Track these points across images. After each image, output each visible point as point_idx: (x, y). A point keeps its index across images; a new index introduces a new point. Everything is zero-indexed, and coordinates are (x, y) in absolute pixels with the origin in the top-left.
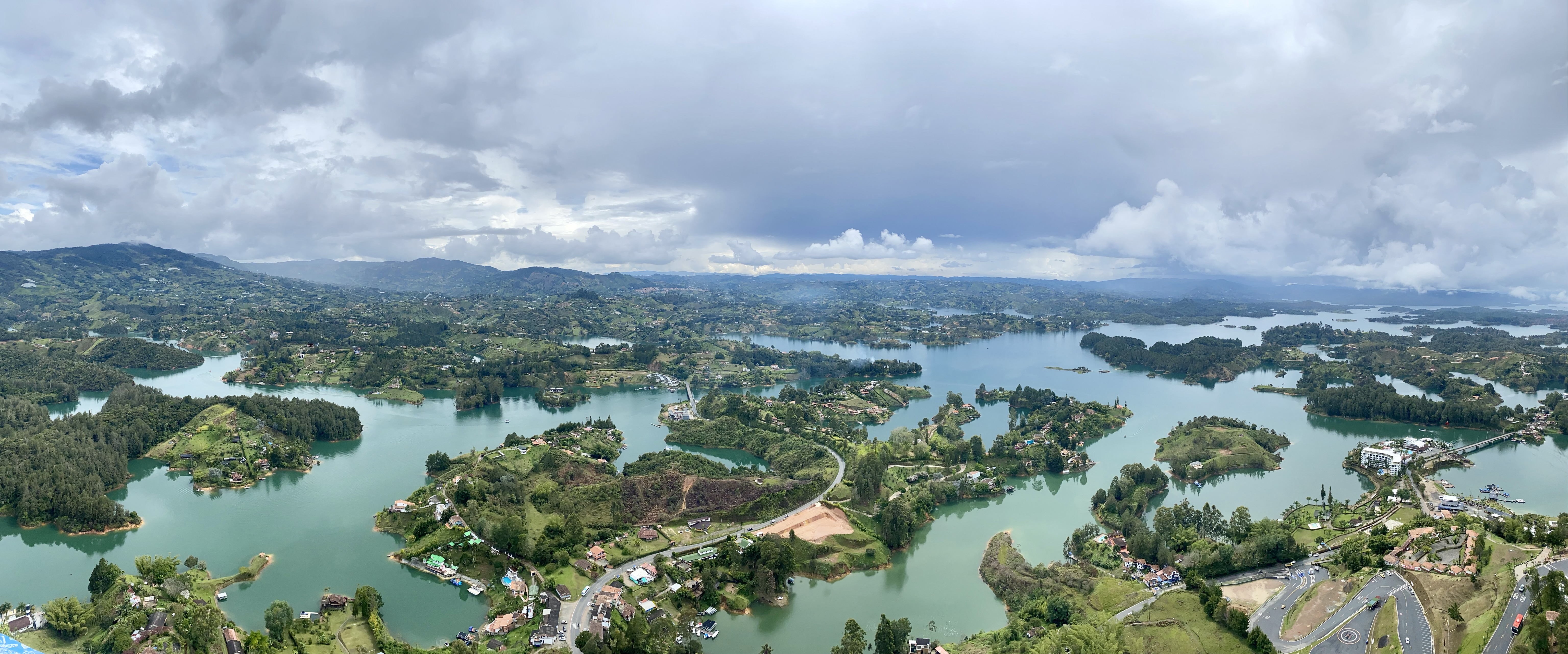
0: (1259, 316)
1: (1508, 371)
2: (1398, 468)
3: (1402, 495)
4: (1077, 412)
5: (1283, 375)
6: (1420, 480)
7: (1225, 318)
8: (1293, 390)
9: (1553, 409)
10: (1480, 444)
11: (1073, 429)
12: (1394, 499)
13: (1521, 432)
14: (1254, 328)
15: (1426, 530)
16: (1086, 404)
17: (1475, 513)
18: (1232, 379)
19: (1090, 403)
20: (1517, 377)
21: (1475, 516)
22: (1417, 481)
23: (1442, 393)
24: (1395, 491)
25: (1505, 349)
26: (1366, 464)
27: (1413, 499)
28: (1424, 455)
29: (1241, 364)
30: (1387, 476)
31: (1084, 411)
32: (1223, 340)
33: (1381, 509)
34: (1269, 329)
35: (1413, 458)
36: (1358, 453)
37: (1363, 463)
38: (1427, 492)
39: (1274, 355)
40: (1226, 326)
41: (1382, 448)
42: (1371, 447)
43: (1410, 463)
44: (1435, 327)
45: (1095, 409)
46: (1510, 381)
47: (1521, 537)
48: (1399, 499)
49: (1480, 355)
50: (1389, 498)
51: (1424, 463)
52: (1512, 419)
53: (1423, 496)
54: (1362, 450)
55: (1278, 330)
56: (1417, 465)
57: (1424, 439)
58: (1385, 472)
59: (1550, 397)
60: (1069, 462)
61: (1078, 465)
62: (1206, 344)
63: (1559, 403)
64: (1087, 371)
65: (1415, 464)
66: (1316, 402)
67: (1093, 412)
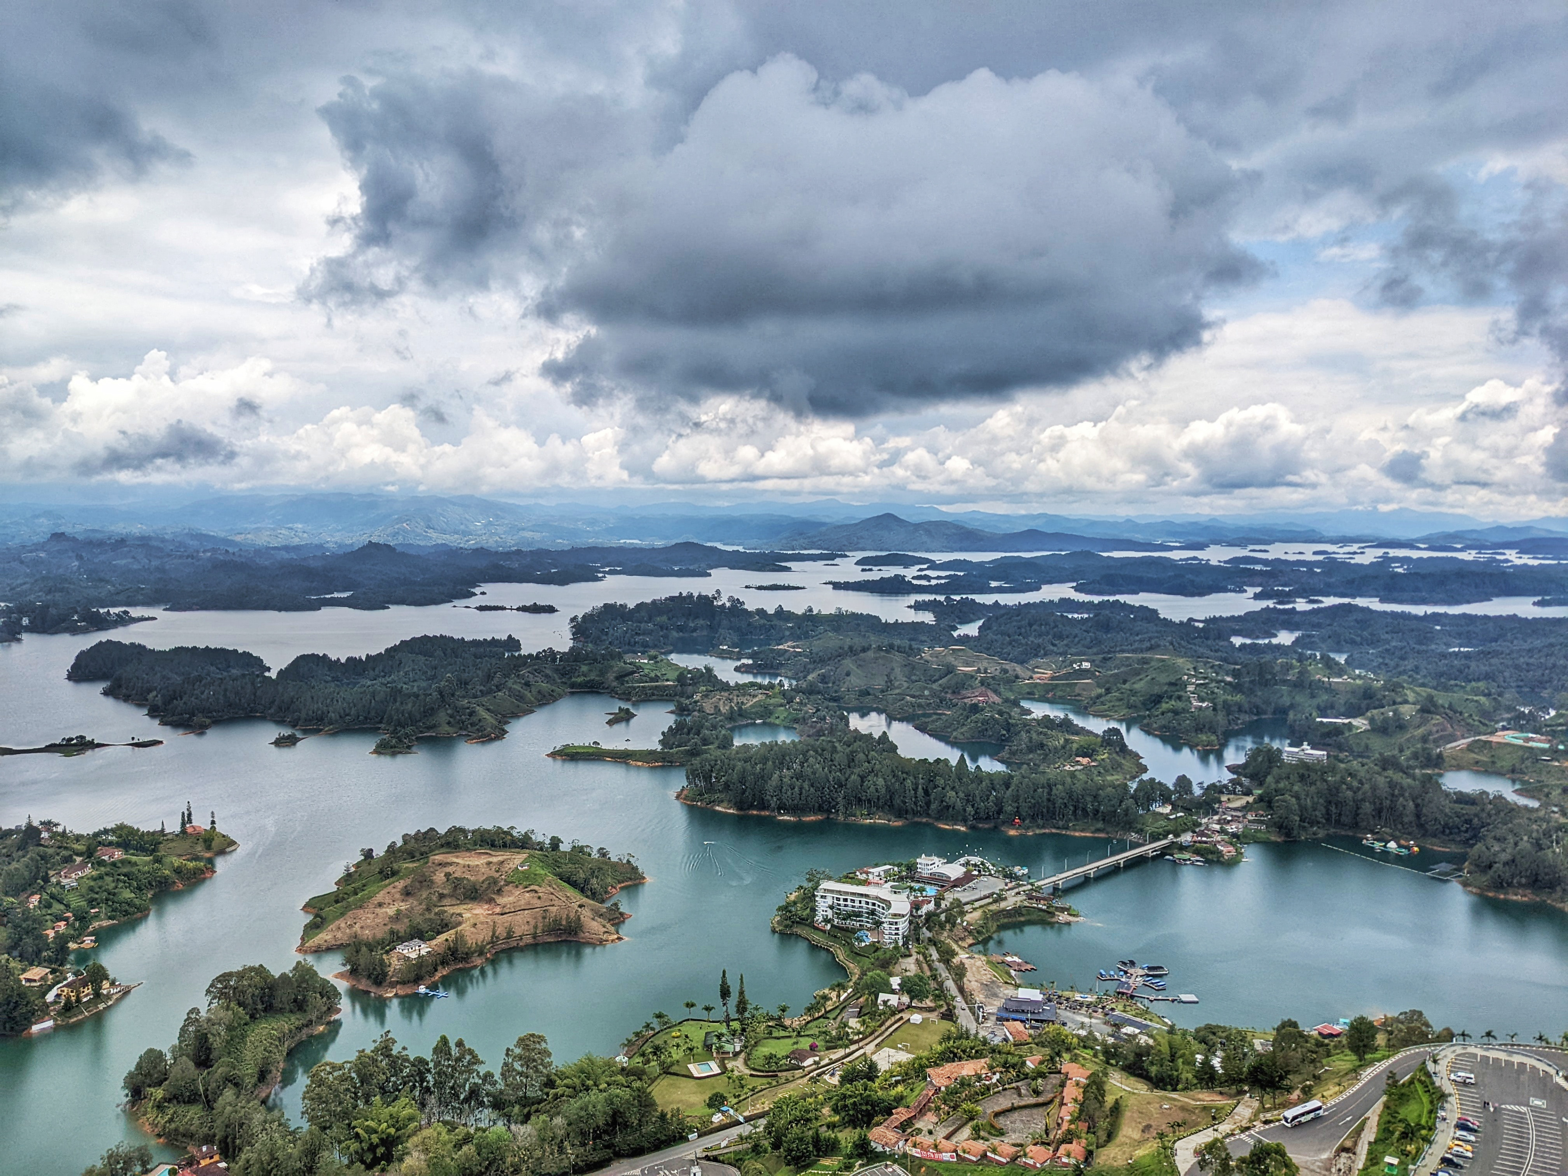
0: (563, 579)
1: (1157, 700)
2: (903, 926)
3: (912, 988)
4: (68, 860)
5: (624, 717)
6: (954, 954)
7: (477, 590)
8: (652, 753)
9: (1261, 784)
10: (1091, 868)
11: (57, 907)
12: (894, 1000)
13: (1187, 838)
14: (551, 610)
15: (968, 1068)
16: (97, 835)
17: (1082, 1026)
18: (500, 734)
19: (106, 832)
20: (1176, 712)
21: (1083, 1033)
22: (947, 956)
23: (1004, 754)
24: (895, 982)
25: (1151, 648)
26: (827, 920)
27: (937, 997)
28: (960, 894)
29: (520, 697)
30: (875, 948)
31: (89, 853)
32: (475, 643)
33: (863, 1023)
34: (588, 610)
35: (938, 905)
36: (809, 898)
37: (819, 918)
38: (971, 982)
39: (602, 673)
40: (481, 608)
41: (866, 883)
42: (839, 881)
43: (929, 916)
44: (987, 599)
45: (124, 845)
46: (1162, 721)
47: (1187, 1075)
48: (906, 999)
49: (1092, 662)
50: (882, 997)
51: (962, 913)
52: (1167, 809)
53: (961, 990)
54: (816, 888)
55: (611, 612)
56: (948, 920)
57: (962, 860)
58: (870, 939)
59: (1253, 756)
60: (50, 997)
61: (78, 1000)
62: (428, 654)
63: (1275, 771)
64: (93, 745)
65: (943, 917)
66: (707, 778)
67: (118, 854)
